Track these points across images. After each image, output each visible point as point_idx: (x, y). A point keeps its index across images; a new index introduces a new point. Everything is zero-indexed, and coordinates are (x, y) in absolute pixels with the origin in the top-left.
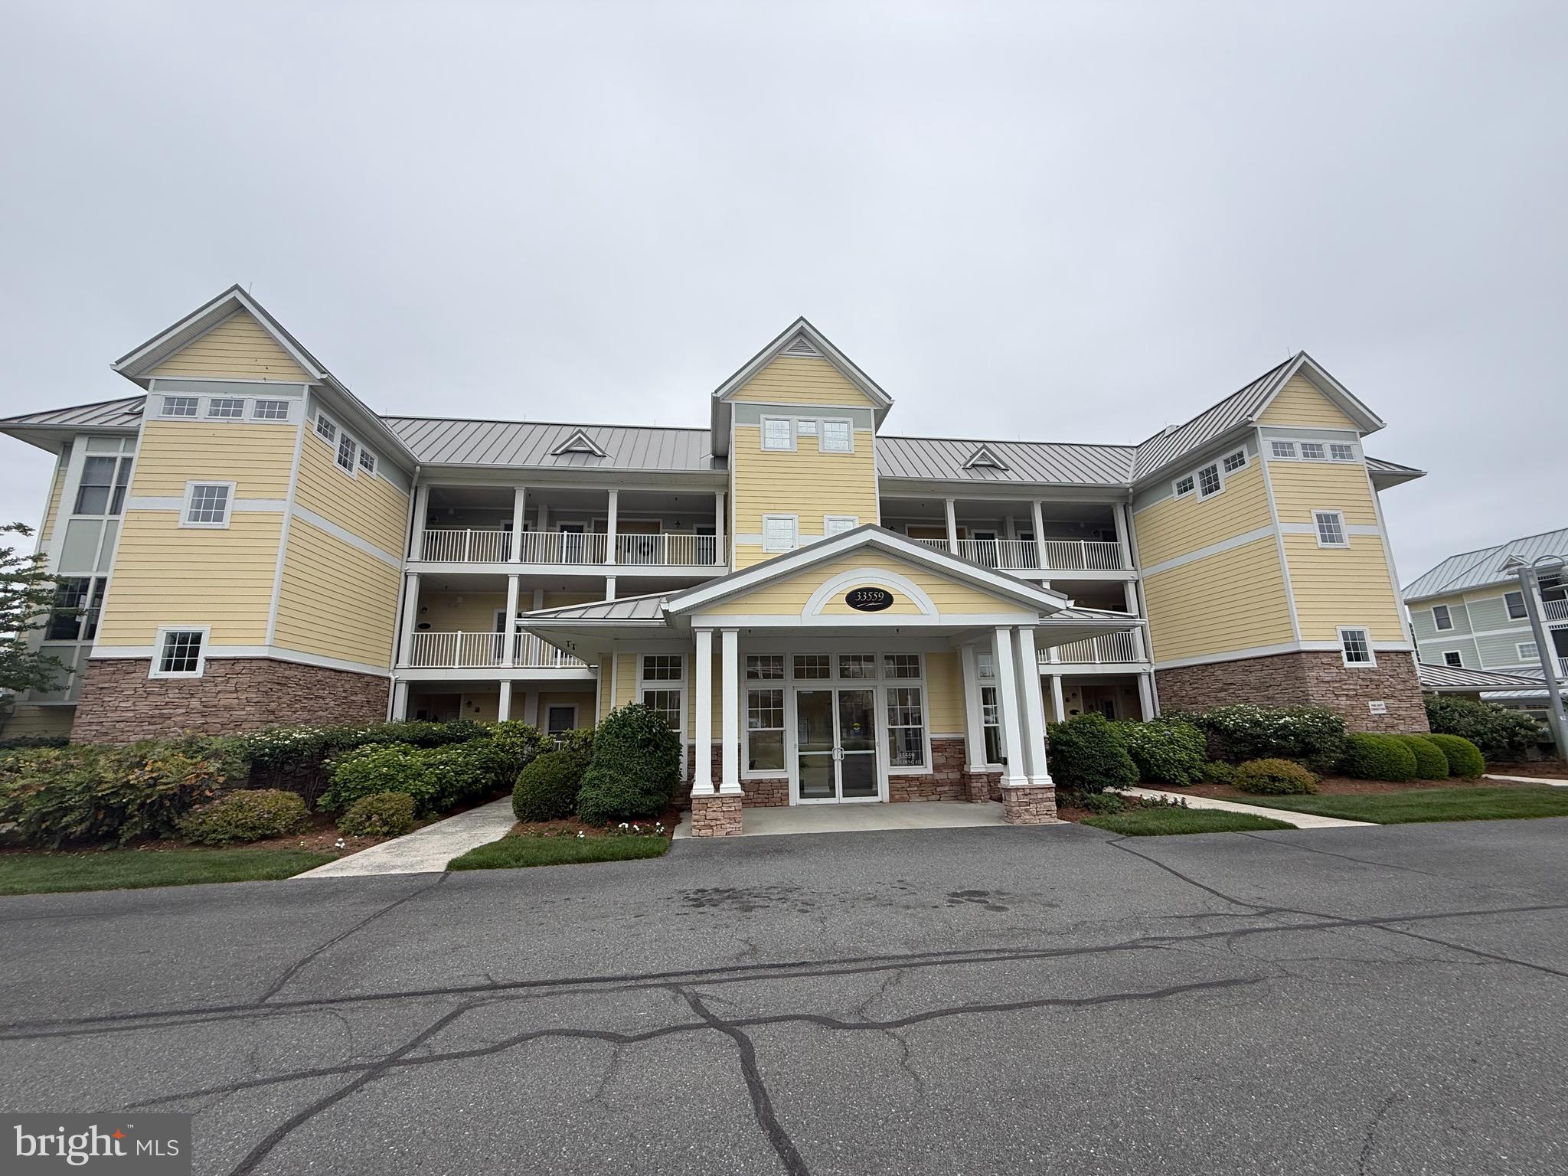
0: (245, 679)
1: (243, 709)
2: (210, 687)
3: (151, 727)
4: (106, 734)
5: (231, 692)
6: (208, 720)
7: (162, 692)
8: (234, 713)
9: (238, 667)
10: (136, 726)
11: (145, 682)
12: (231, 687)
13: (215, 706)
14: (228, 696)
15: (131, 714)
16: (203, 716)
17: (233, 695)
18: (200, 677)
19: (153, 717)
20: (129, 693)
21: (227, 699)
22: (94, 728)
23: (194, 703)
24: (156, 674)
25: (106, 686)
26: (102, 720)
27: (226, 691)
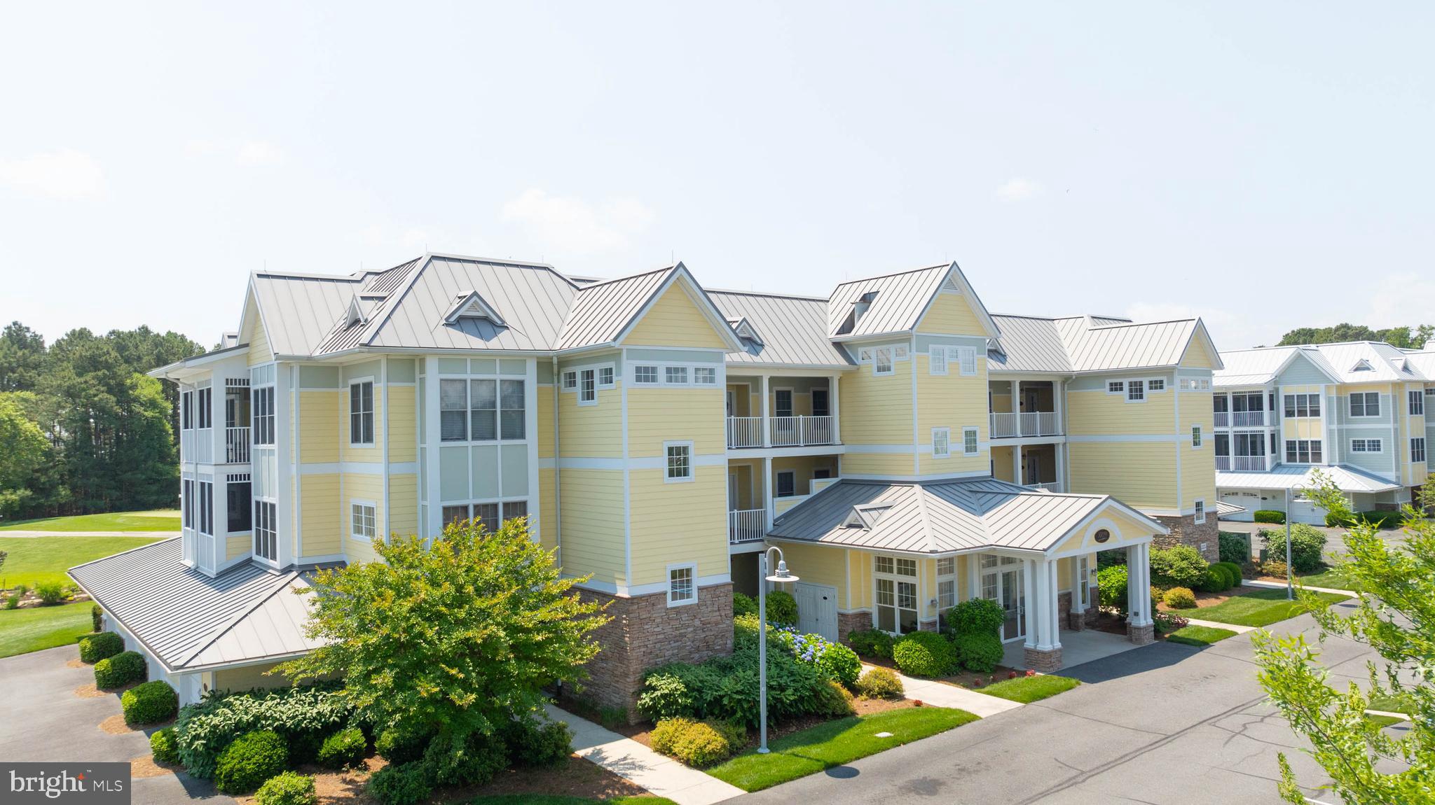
0: (722, 600)
1: (724, 623)
2: (703, 609)
3: (675, 644)
4: (650, 653)
5: (716, 611)
6: (707, 634)
7: (678, 617)
8: (720, 626)
9: (717, 592)
10: (667, 645)
11: (667, 611)
12: (715, 607)
13: (709, 623)
14: (715, 614)
15: (662, 636)
16: (704, 632)
17: (718, 613)
18: (697, 602)
19: (676, 636)
20: (658, 620)
21: (715, 617)
22: (643, 649)
23: (697, 623)
24: (670, 603)
25: (644, 617)
26: (646, 643)
27: (714, 611)
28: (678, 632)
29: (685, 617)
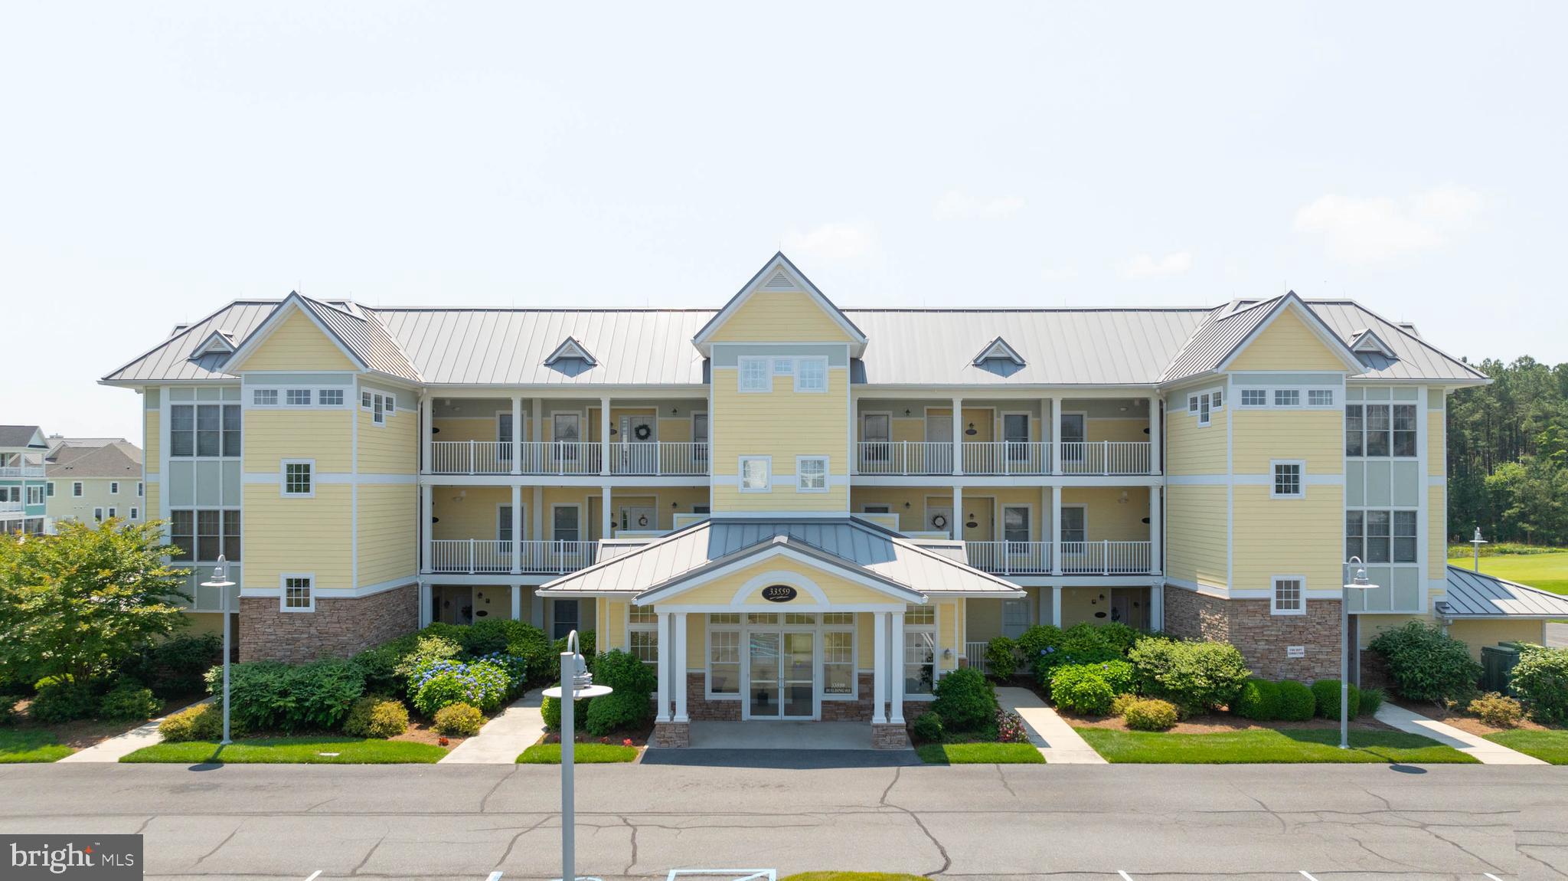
0: (343, 614)
1: (345, 636)
2: (321, 619)
3: (287, 647)
4: (261, 651)
5: (335, 623)
6: (324, 643)
7: (291, 622)
8: (340, 638)
9: (337, 605)
10: (278, 646)
11: (280, 615)
12: (335, 619)
13: (327, 633)
14: (334, 625)
15: (273, 637)
16: (320, 640)
17: (338, 625)
18: (314, 611)
19: (288, 639)
20: (271, 622)
21: (334, 628)
22: (252, 646)
23: (313, 631)
24: (284, 608)
25: (255, 617)
26: (256, 641)
27: (331, 622)
28: (290, 636)
29: (298, 623)
